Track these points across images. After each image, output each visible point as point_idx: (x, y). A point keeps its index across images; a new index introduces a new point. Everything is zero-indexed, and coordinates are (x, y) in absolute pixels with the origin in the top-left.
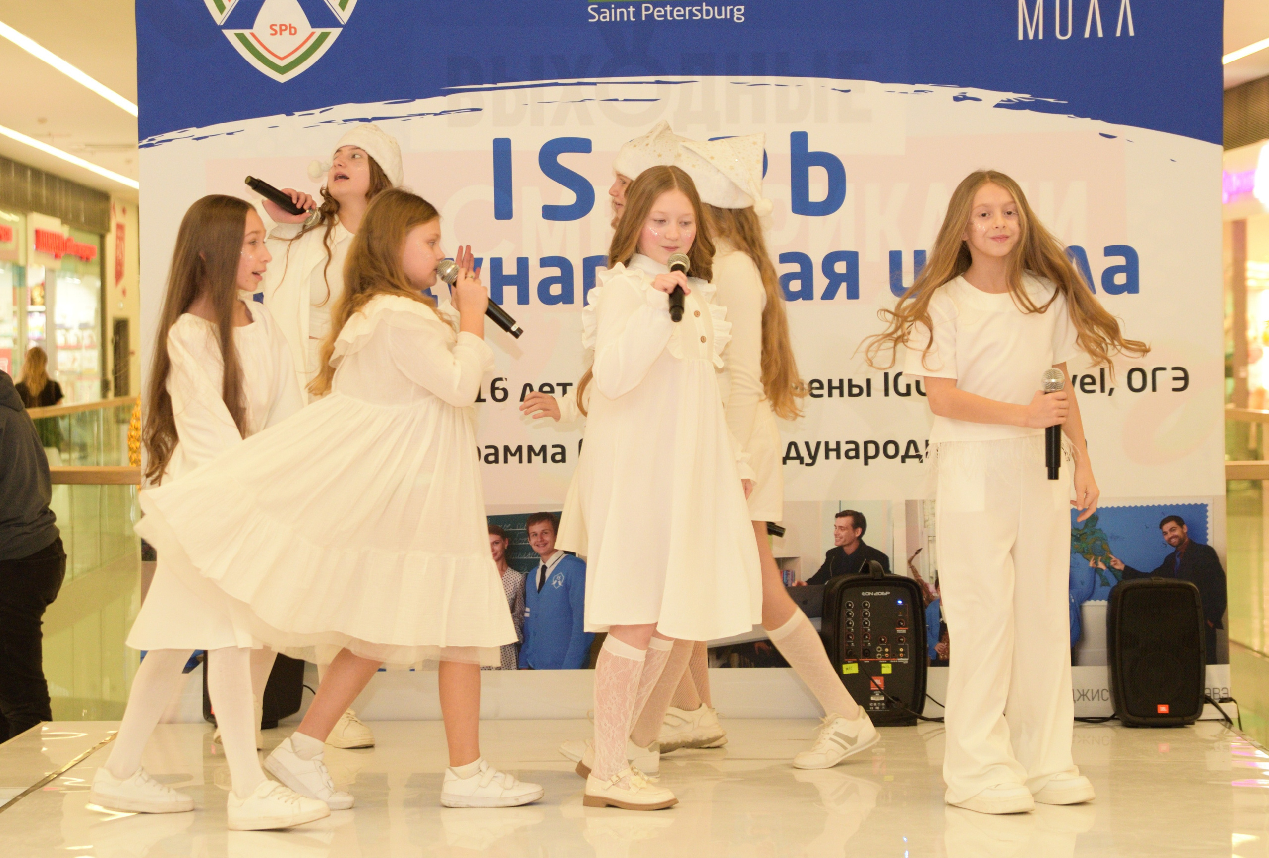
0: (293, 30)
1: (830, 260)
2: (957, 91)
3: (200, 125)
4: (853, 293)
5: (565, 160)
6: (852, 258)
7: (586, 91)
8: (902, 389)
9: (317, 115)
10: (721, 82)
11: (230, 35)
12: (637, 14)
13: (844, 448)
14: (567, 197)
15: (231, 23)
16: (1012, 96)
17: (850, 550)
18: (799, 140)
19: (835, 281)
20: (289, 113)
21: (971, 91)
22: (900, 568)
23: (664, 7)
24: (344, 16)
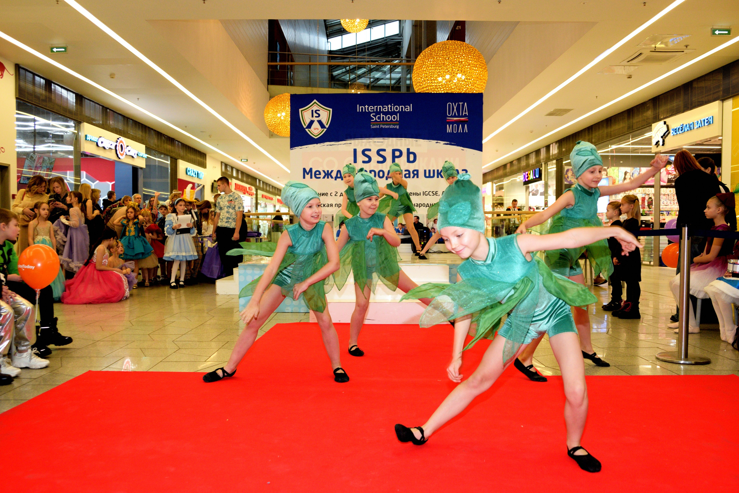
0: (318, 129)
1: (414, 171)
2: (436, 141)
3: (301, 146)
4: (418, 177)
5: (366, 153)
6: (417, 171)
7: (370, 140)
8: (426, 194)
9: (322, 144)
10: (394, 139)
11: (307, 130)
12: (380, 127)
13: (416, 205)
14: (367, 159)
15: (307, 128)
16: (446, 142)
17: (416, 223)
18: (408, 150)
19: (414, 175)
20: (317, 144)
21: (439, 141)
22: (425, 225)
23: (384, 125)
24: (327, 127)
